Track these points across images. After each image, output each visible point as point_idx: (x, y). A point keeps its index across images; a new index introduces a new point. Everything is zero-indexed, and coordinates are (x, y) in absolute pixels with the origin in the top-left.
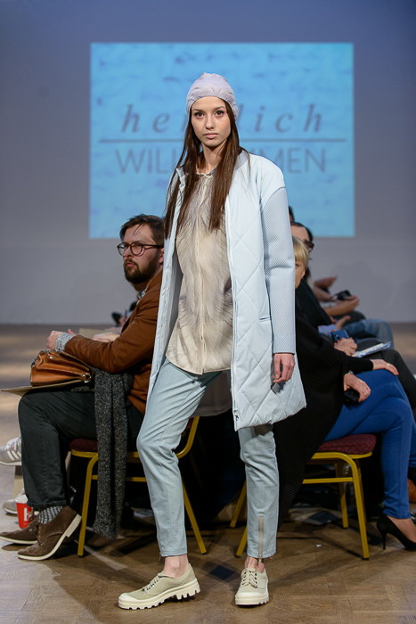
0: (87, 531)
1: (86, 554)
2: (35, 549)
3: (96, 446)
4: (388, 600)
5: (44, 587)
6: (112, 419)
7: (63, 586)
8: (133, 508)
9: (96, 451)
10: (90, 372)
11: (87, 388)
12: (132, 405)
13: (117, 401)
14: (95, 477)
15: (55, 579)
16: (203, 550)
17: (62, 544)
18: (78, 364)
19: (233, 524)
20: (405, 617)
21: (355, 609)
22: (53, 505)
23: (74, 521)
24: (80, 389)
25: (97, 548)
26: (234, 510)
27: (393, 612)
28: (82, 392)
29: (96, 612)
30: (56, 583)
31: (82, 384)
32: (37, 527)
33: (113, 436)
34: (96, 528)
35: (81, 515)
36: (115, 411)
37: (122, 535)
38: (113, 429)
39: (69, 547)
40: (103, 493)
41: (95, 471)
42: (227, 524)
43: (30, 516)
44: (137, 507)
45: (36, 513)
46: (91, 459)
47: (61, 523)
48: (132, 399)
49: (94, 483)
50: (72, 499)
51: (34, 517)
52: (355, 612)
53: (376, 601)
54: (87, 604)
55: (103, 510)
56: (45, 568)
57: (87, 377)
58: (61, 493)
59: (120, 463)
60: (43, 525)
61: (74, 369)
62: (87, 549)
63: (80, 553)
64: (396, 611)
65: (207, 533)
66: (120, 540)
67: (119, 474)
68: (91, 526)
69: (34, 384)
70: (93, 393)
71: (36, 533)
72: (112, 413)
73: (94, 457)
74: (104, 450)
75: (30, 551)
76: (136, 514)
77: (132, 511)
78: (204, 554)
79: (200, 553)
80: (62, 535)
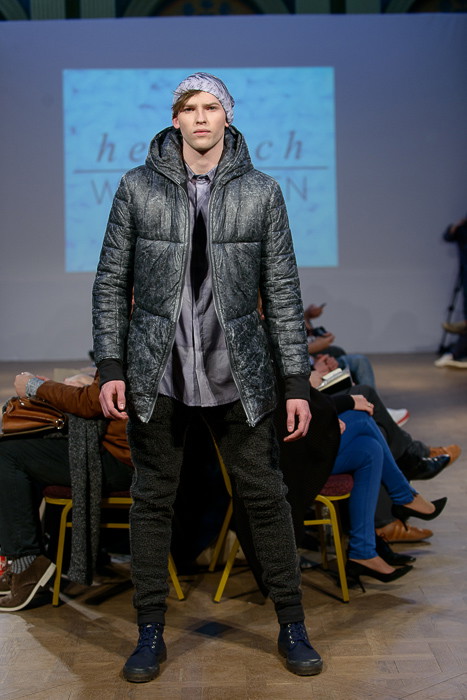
0: (62, 579)
1: (61, 603)
2: (8, 599)
3: (70, 493)
4: (367, 644)
5: (17, 639)
6: (87, 464)
7: (36, 638)
8: (109, 554)
9: (70, 498)
10: (63, 417)
11: (59, 435)
12: (106, 450)
13: (91, 445)
14: (70, 525)
15: (29, 630)
16: (181, 596)
17: (37, 593)
18: (50, 411)
19: (212, 569)
20: (384, 663)
21: (334, 655)
22: (26, 555)
23: (48, 570)
24: (53, 435)
25: (73, 597)
26: (212, 555)
27: (372, 657)
28: (55, 438)
29: (70, 664)
30: (30, 635)
31: (55, 430)
32: (11, 577)
33: (88, 482)
34: (72, 575)
35: (55, 563)
36: (90, 456)
37: (99, 582)
38: (88, 474)
39: (44, 596)
40: (78, 540)
41: (69, 518)
42: (205, 569)
43: (4, 565)
44: (113, 552)
45: (10, 562)
46: (64, 506)
47: (35, 572)
48: (106, 445)
49: (68, 531)
50: (47, 546)
51: (8, 566)
52: (333, 658)
53: (355, 646)
54: (61, 656)
55: (78, 558)
56: (19, 620)
57: (60, 423)
58: (34, 542)
59: (95, 509)
60: (16, 575)
61: (46, 415)
62: (63, 597)
63: (55, 602)
64: (375, 656)
65: (186, 578)
66: (96, 587)
67: (94, 520)
68: (66, 574)
69: (5, 431)
70: (67, 439)
71: (9, 583)
72: (87, 457)
73: (68, 504)
74: (79, 496)
75: (4, 602)
76: (113, 560)
77: (109, 557)
78: (182, 600)
79: (177, 599)
80: (35, 584)
